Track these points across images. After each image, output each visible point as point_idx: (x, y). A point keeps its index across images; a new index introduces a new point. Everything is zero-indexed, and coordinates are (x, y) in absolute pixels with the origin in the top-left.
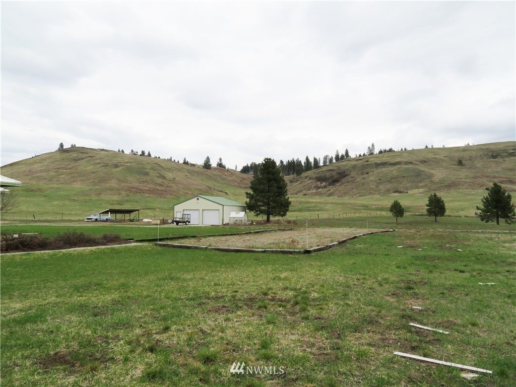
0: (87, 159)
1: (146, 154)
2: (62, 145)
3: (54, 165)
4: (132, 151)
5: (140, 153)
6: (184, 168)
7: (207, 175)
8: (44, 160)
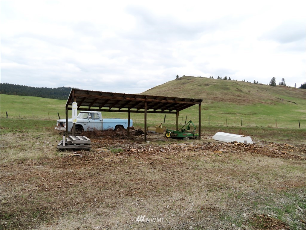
0: (190, 83)
1: (228, 79)
2: (178, 76)
3: (172, 87)
4: (219, 77)
5: (223, 78)
6: (255, 86)
7: (273, 90)
8: (168, 85)
